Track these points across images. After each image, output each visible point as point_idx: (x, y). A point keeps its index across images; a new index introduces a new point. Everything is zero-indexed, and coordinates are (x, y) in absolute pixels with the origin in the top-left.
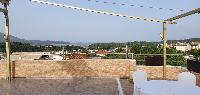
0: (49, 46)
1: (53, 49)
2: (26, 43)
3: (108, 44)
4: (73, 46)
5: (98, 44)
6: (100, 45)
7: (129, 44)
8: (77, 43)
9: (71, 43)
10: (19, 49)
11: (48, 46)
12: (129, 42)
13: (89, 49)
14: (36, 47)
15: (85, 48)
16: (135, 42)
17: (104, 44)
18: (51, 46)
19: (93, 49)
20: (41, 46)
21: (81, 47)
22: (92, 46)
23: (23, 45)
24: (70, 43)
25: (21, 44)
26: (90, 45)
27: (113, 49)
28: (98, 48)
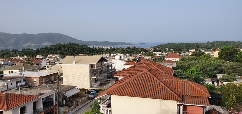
1: (112, 52)
2: (83, 45)
3: (179, 44)
4: (134, 47)
6: (169, 46)
8: (139, 44)
9: (132, 44)
10: (76, 51)
12: (209, 42)
13: (154, 52)
14: (93, 49)
15: (149, 50)
16: (217, 42)
17: (174, 45)
19: (159, 51)
20: (98, 48)
22: (158, 48)
24: (130, 44)
25: (78, 45)
26: (155, 47)
28: (166, 50)
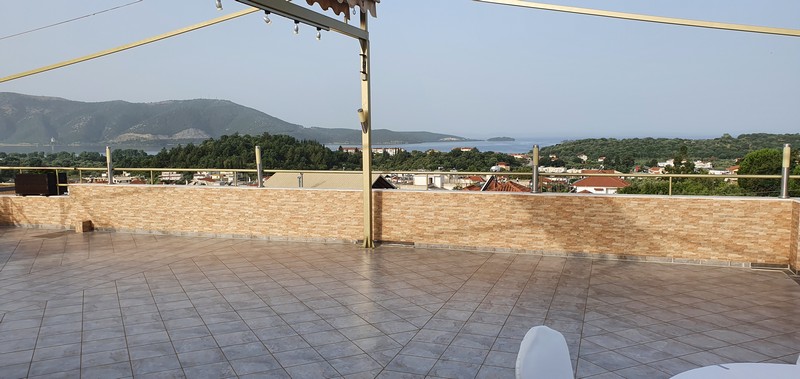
0: (385, 152)
1: (401, 164)
2: (308, 140)
3: (626, 142)
4: (475, 150)
5: (580, 142)
6: (592, 149)
7: (728, 146)
8: (490, 140)
9: (466, 140)
10: (285, 159)
11: (380, 151)
12: (730, 138)
14: (341, 153)
15: (524, 160)
16: (755, 136)
17: (607, 145)
18: (391, 153)
19: (556, 164)
20: (356, 150)
21: (506, 155)
22: (553, 153)
23: (298, 145)
24: (461, 139)
25: (291, 141)
26: (543, 149)
27: (651, 166)
28: (580, 161)
